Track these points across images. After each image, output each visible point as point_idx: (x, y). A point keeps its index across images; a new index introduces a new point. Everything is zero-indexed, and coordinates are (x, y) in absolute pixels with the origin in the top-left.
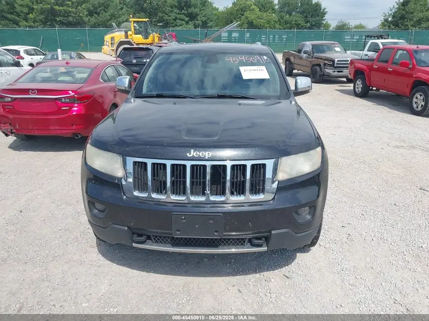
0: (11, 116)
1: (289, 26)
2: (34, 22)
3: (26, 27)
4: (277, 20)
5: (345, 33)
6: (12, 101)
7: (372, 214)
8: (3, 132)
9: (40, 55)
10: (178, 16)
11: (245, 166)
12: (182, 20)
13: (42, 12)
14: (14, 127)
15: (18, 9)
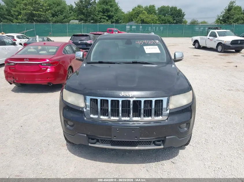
0: (14, 73)
1: (164, 22)
2: (21, 20)
3: (17, 23)
4: (157, 19)
5: (196, 26)
6: (15, 65)
7: (218, 127)
8: (9, 82)
9: (26, 39)
10: (102, 17)
11: (151, 101)
12: (105, 19)
13: (26, 14)
14: (16, 79)
15: (13, 13)
